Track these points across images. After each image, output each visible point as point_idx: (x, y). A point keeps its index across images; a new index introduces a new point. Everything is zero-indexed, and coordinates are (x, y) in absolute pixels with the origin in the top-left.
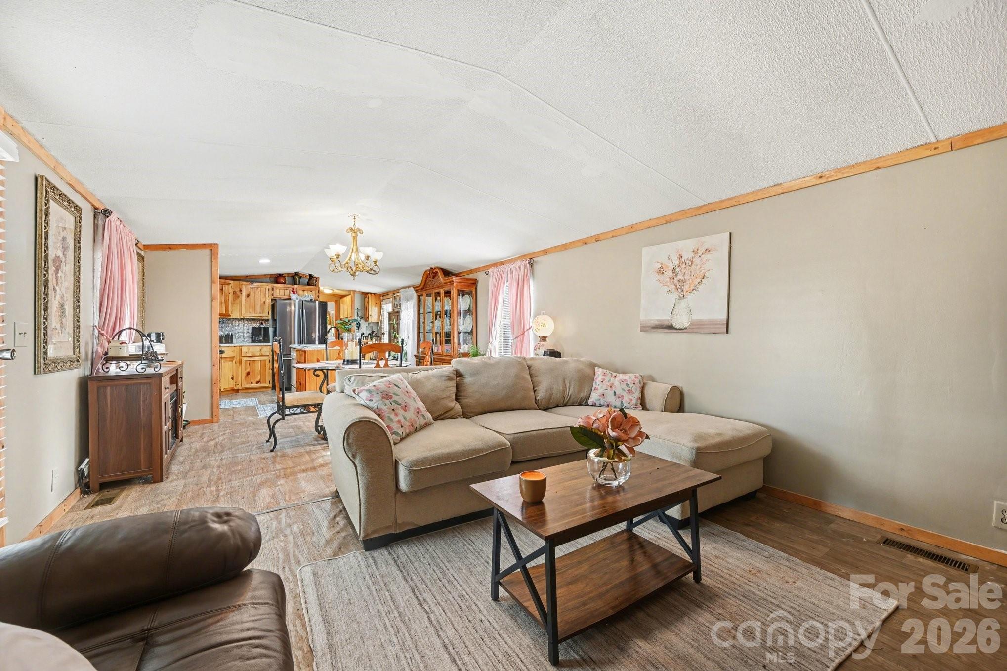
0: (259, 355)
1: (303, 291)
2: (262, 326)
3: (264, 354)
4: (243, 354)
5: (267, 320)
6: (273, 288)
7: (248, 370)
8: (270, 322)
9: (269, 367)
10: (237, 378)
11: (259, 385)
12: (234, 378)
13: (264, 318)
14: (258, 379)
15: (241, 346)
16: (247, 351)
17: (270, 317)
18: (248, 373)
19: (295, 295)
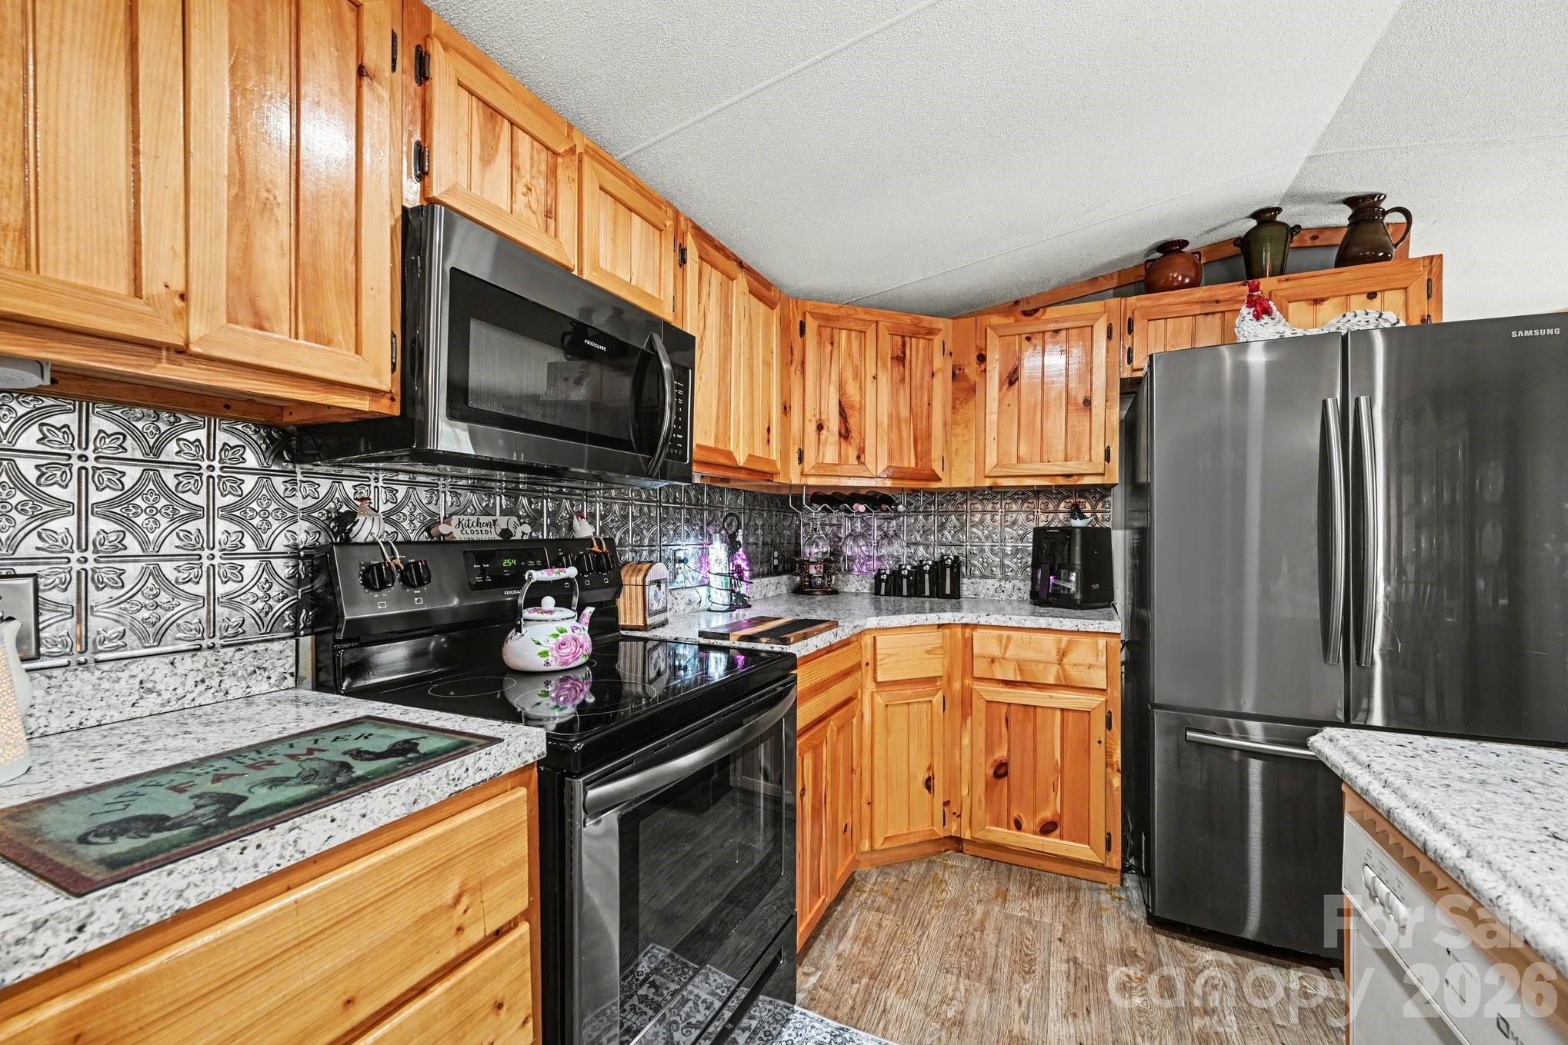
0: (1051, 680)
1: (1317, 302)
2: (1077, 523)
3: (1077, 675)
4: (980, 668)
5: (1103, 491)
6: (1131, 323)
7: (1001, 753)
8: (1117, 502)
9: (1108, 754)
10: (953, 781)
11: (1052, 844)
12: (938, 784)
13: (1087, 481)
14: (1047, 814)
15: (975, 626)
16: (995, 650)
17: (1114, 475)
18: (1001, 771)
19: (1266, 318)
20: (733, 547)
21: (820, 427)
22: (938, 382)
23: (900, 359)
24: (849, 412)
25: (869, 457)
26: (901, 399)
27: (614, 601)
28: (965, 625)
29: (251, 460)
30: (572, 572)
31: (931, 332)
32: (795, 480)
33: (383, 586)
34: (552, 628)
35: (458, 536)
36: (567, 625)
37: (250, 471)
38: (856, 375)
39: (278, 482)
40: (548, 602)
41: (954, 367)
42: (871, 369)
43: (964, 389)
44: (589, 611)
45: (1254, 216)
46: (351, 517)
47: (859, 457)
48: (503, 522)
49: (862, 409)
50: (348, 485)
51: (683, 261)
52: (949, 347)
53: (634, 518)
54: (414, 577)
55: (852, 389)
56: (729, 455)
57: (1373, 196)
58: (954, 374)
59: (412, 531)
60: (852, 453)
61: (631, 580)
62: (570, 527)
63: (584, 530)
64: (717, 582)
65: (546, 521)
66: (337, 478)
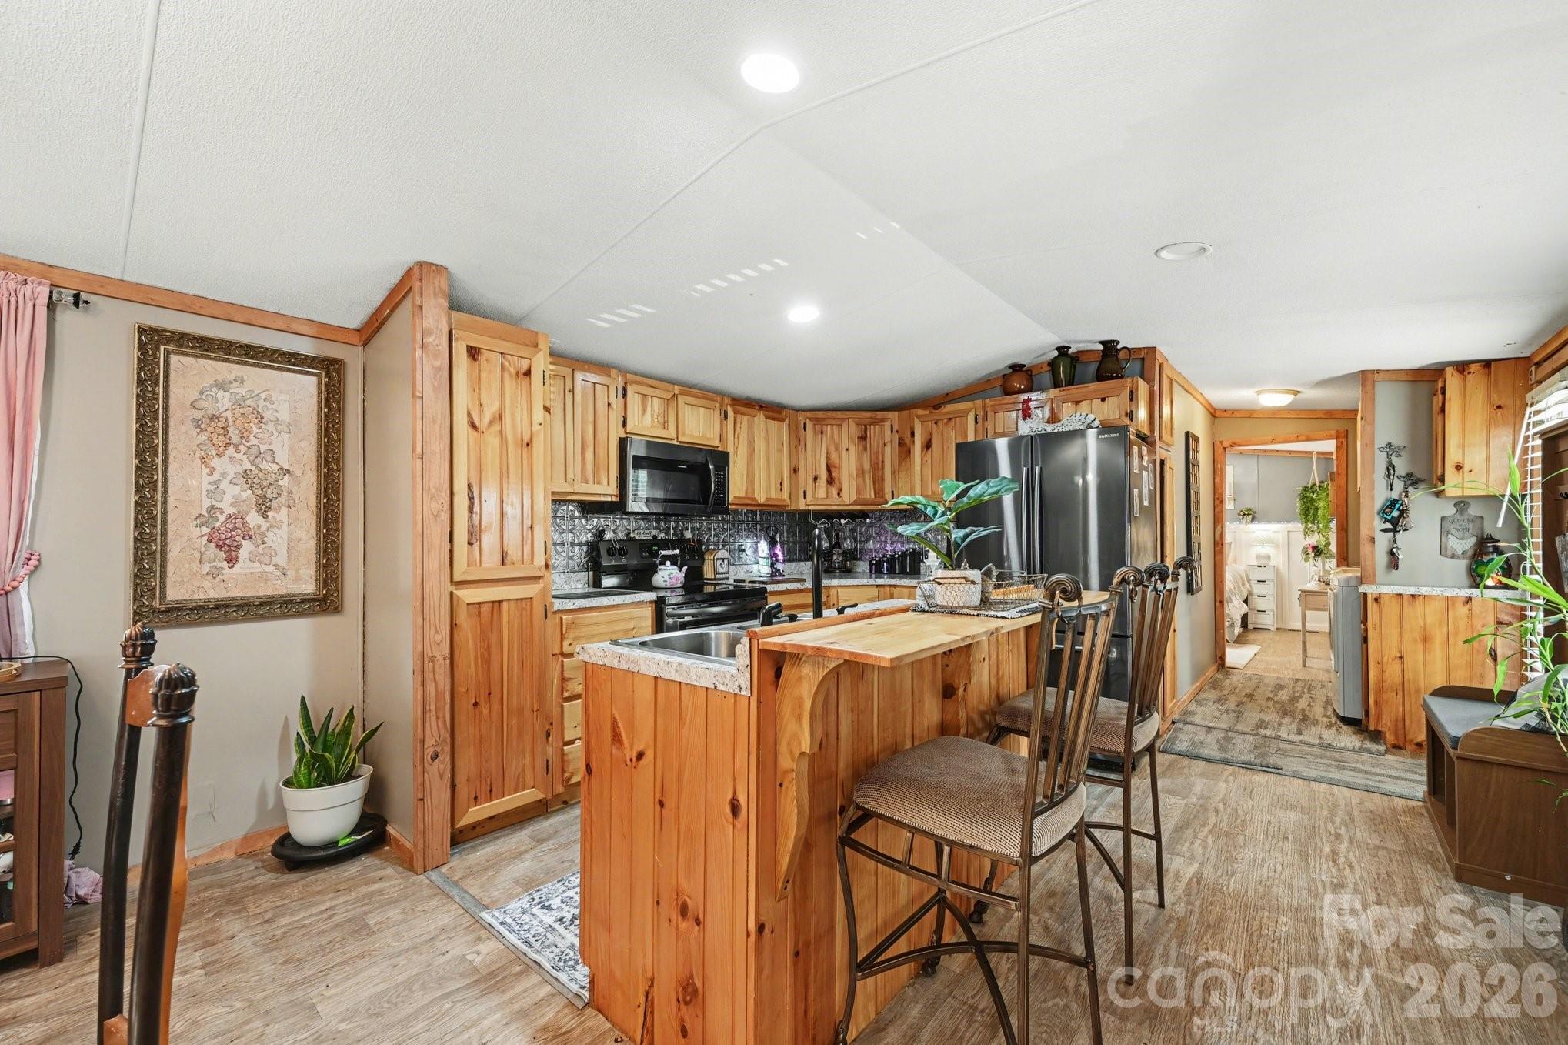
6: (986, 414)
19: (1029, 420)
20: (772, 543)
21: (816, 479)
22: (888, 449)
23: (863, 438)
24: (833, 470)
25: (845, 494)
26: (865, 459)
27: (702, 567)
28: (891, 586)
29: (577, 514)
30: (677, 552)
31: (883, 420)
32: (802, 507)
33: (614, 555)
34: (669, 572)
35: (637, 538)
36: (674, 572)
37: (576, 518)
38: (837, 449)
39: (583, 521)
40: (668, 563)
41: (899, 439)
42: (845, 444)
43: (904, 450)
44: (685, 568)
45: (1058, 349)
46: (603, 532)
47: (839, 494)
48: (653, 532)
49: (840, 468)
50: (602, 520)
51: (726, 417)
52: (896, 428)
53: (715, 529)
54: (622, 552)
55: (834, 457)
56: (754, 499)
57: (1113, 341)
58: (899, 443)
59: (621, 536)
60: (835, 492)
61: (709, 557)
62: (682, 534)
63: (688, 535)
64: (763, 562)
65: (672, 531)
66: (599, 518)
